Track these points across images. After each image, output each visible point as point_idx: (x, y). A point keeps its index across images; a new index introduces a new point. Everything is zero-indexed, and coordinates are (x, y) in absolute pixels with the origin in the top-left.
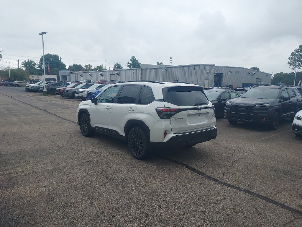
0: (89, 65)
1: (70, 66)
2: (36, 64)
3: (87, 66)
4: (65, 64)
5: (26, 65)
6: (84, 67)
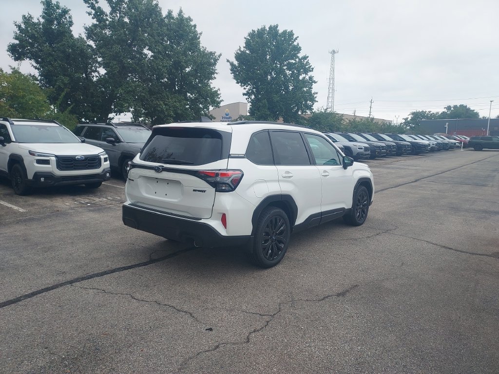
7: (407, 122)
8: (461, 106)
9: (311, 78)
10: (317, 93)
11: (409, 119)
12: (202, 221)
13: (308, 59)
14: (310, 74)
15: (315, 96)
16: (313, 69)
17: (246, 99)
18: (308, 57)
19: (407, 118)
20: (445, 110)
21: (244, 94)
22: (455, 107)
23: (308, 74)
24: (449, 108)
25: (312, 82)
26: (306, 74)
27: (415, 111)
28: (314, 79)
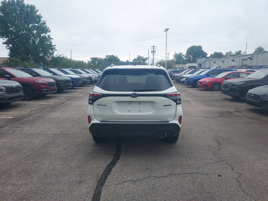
0: (230, 52)
1: (211, 55)
2: (183, 55)
3: (227, 54)
4: (206, 53)
5: (177, 57)
6: (224, 54)
7: (89, 63)
8: (112, 55)
9: (49, 36)
10: (55, 45)
11: (90, 62)
12: (170, 122)
13: (46, 24)
14: (48, 34)
15: (55, 47)
16: (50, 30)
17: (6, 46)
18: (46, 23)
19: (89, 61)
20: (106, 57)
21: (4, 43)
22: (110, 56)
23: (47, 33)
24: (107, 56)
25: (50, 39)
26: (46, 33)
27: (93, 57)
28: (51, 37)
